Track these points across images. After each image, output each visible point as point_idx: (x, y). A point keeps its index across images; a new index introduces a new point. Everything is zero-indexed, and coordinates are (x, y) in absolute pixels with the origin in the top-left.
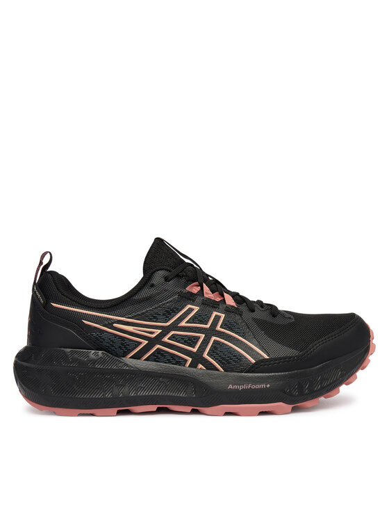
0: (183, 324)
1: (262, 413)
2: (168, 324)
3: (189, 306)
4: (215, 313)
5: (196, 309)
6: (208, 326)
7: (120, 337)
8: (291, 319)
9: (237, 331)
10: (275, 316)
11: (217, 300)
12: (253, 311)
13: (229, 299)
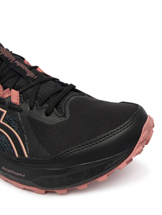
8: (64, 116)
9: (14, 126)
10: (47, 115)
11: (5, 97)
12: (31, 109)
13: (14, 96)
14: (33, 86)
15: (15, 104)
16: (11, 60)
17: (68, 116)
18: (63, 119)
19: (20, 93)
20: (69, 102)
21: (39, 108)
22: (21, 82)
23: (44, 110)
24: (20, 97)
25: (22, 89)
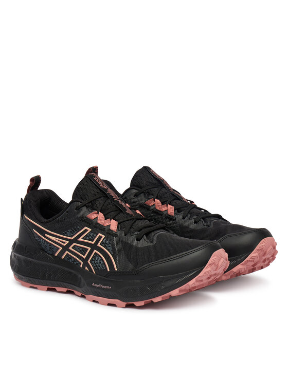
0: (80, 239)
1: (109, 305)
2: (72, 238)
3: (86, 228)
4: (100, 234)
5: (90, 230)
6: (93, 243)
7: (49, 243)
8: (152, 242)
9: (108, 248)
10: (138, 240)
11: (105, 225)
12: (125, 235)
13: (113, 225)
14: (130, 220)
15: (112, 231)
16: (115, 198)
17: (155, 242)
18: (150, 244)
19: (118, 224)
20: (157, 234)
21: (132, 234)
22: (121, 216)
23: (135, 237)
24: (118, 226)
25: (121, 221)
